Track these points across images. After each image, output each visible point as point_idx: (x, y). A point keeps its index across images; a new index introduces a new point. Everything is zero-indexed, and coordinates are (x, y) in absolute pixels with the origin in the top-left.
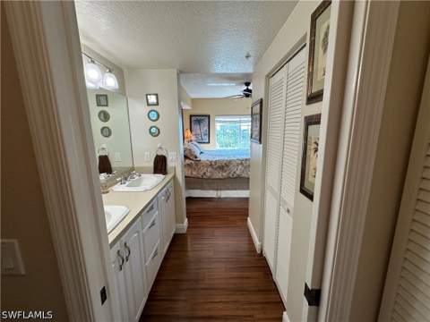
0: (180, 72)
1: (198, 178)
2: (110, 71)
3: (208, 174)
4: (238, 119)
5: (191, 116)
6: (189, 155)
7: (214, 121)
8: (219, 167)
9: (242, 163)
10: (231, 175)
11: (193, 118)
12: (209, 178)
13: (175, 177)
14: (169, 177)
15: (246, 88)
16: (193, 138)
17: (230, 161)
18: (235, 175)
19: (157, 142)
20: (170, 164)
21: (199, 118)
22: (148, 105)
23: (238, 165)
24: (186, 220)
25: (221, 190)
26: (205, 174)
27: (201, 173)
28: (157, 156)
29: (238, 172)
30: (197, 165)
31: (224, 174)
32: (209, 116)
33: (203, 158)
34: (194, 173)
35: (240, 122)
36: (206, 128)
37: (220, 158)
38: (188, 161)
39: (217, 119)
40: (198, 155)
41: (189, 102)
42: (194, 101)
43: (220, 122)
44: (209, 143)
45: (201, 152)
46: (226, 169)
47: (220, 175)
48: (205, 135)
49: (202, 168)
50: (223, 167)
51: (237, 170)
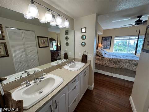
0: (98, 15)
1: (102, 65)
2: (67, 19)
3: (108, 64)
4: (128, 38)
5: (102, 38)
6: (99, 54)
7: (114, 39)
8: (114, 62)
9: (129, 62)
10: (120, 67)
11: (104, 38)
12: (108, 66)
13: (90, 65)
14: (88, 64)
15: (138, 19)
16: (102, 47)
17: (121, 60)
18: (124, 68)
19: (84, 49)
20: (88, 59)
21: (106, 38)
22: (82, 33)
23: (126, 62)
24: (94, 84)
25: (113, 73)
26: (105, 64)
27: (104, 63)
28: (83, 55)
29: (126, 66)
31: (117, 66)
32: (111, 37)
33: (106, 56)
34: (101, 63)
35: (130, 39)
36: (109, 42)
37: (115, 57)
38: (98, 57)
40: (103, 55)
41: (103, 31)
42: (105, 31)
43: (117, 39)
44: (110, 49)
45: (105, 54)
46: (118, 63)
47: (114, 66)
48: (108, 45)
49: (104, 61)
50: (116, 62)
51: (125, 65)
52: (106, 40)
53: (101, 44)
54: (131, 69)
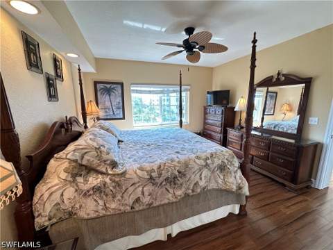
3: (146, 200)
5: (96, 83)
7: (130, 91)
8: (167, 179)
9: (207, 165)
10: (190, 192)
11: (100, 86)
16: (101, 113)
17: (186, 165)
18: (198, 190)
23: (201, 169)
26: (138, 200)
27: (131, 201)
29: (202, 183)
30: (118, 185)
31: (178, 192)
32: (122, 85)
34: (113, 205)
36: (119, 99)
38: (94, 180)
39: (133, 88)
42: (99, 62)
43: (137, 92)
44: (124, 118)
45: (119, 141)
46: (181, 181)
47: (170, 197)
48: (119, 108)
49: (131, 189)
50: (175, 178)
51: (201, 179)
52: (108, 91)
53: (94, 103)
54: (215, 187)
